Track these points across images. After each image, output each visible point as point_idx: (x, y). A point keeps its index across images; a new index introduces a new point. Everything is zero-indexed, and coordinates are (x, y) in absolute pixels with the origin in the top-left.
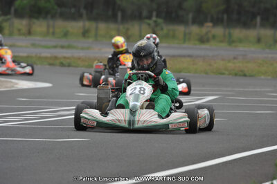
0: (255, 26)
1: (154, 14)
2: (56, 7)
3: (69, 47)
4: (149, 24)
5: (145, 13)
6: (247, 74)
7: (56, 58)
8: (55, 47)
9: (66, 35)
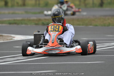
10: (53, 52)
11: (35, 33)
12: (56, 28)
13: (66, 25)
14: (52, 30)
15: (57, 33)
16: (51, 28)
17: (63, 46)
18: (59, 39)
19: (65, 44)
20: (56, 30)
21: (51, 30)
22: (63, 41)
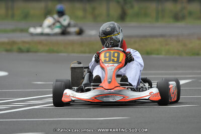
10: (111, 100)
11: (73, 66)
12: (114, 57)
14: (107, 59)
15: (116, 65)
16: (105, 57)
18: (118, 76)
20: (113, 60)
21: (105, 61)
22: (126, 80)
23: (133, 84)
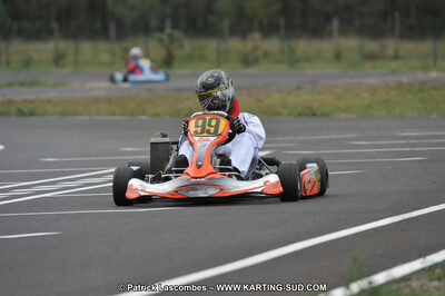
0: (330, 35)
1: (168, 23)
2: (9, 21)
3: (33, 84)
4: (161, 40)
5: (154, 23)
6: (319, 112)
7: (10, 103)
8: (10, 85)
9: (27, 64)
10: (201, 194)
11: (153, 140)
12: (210, 125)
13: (240, 116)
14: (199, 130)
15: (213, 139)
16: (197, 126)
17: (230, 176)
18: (220, 156)
19: (236, 170)
20: (208, 132)
21: (196, 132)
22: (229, 162)
23: (241, 170)
